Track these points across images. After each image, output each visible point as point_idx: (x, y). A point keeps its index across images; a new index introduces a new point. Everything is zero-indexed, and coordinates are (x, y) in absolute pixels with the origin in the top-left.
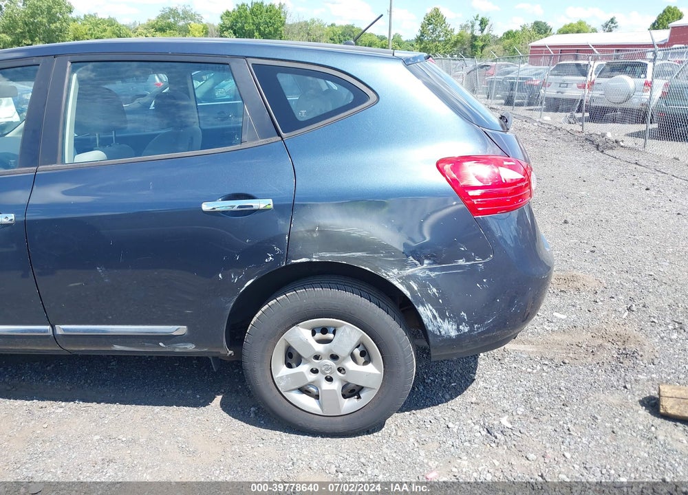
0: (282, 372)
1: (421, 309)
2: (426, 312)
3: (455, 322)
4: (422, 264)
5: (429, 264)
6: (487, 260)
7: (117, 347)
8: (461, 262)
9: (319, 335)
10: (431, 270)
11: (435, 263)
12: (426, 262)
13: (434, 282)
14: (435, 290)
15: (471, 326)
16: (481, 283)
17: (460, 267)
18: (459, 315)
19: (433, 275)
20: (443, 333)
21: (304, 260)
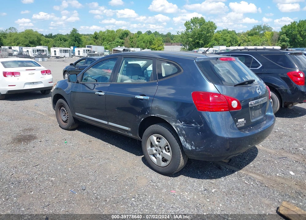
0: (149, 148)
1: (180, 137)
2: (182, 139)
3: (190, 144)
4: (181, 123)
5: (183, 123)
6: (201, 126)
7: (119, 131)
8: (193, 125)
9: (158, 140)
10: (184, 125)
11: (185, 123)
12: (183, 122)
13: (184, 129)
14: (184, 132)
15: (196, 147)
16: (199, 134)
17: (192, 126)
18: (191, 143)
19: (184, 127)
20: (187, 147)
21: (153, 115)
